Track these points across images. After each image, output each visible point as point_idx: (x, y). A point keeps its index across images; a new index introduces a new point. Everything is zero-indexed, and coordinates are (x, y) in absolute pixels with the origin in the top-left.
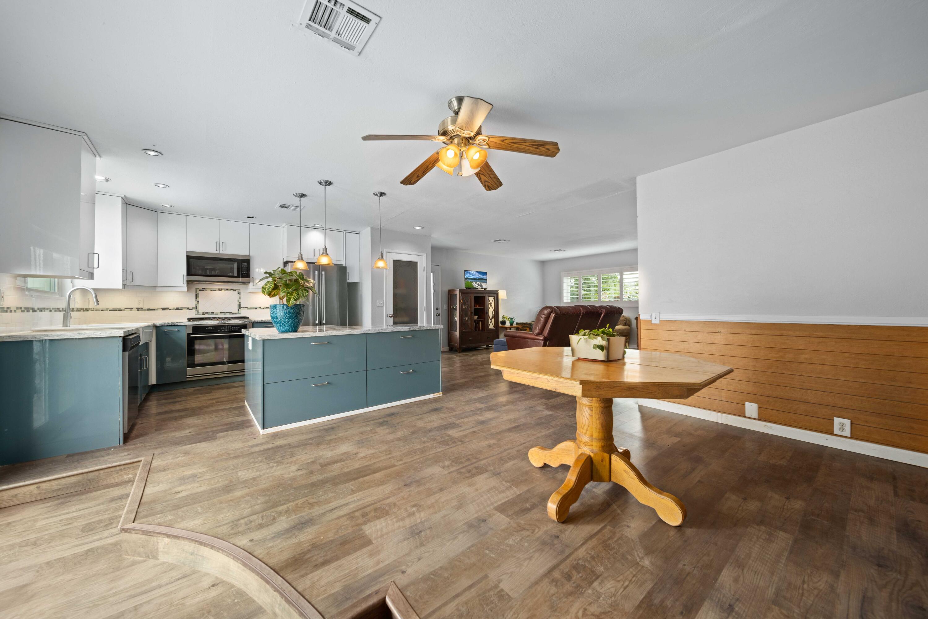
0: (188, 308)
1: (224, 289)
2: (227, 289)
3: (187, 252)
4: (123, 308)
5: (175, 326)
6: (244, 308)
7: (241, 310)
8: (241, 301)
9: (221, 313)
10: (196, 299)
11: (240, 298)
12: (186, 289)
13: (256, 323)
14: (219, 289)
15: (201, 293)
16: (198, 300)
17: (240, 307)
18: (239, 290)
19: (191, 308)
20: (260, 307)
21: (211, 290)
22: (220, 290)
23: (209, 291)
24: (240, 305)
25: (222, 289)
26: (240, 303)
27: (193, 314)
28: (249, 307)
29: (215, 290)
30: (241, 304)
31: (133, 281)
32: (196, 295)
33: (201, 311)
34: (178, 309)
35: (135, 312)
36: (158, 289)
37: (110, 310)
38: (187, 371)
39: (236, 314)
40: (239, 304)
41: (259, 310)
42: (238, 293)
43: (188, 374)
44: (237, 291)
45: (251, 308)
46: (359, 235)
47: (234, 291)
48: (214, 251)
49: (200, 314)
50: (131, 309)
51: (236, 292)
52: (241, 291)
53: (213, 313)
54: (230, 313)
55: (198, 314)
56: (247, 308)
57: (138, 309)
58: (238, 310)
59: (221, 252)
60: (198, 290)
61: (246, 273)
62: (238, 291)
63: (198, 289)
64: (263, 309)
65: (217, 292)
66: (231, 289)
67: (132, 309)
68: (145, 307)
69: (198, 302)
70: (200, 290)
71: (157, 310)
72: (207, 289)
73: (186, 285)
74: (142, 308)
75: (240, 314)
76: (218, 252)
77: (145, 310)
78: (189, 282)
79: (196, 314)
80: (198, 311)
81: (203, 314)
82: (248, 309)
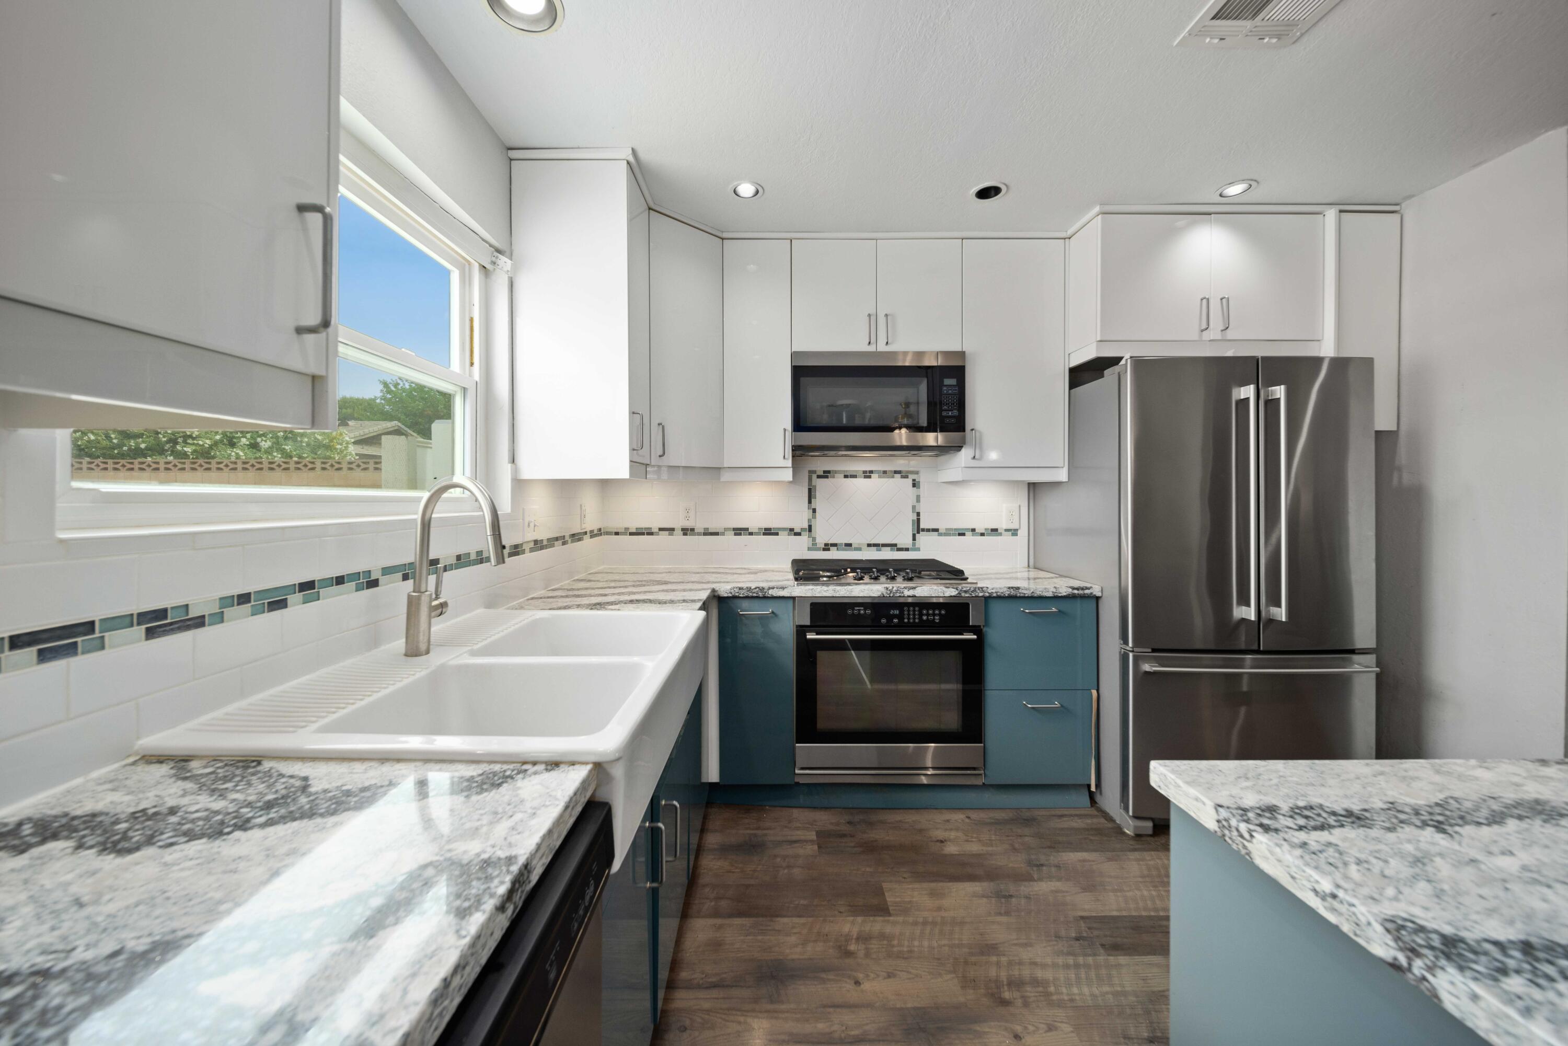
0: (792, 530)
1: (878, 472)
2: (885, 472)
3: (794, 355)
4: (655, 527)
5: (765, 597)
6: (928, 530)
7: (922, 538)
8: (922, 508)
9: (869, 545)
10: (810, 502)
11: (918, 499)
12: (788, 475)
13: (1000, 598)
14: (865, 472)
15: (820, 484)
16: (813, 506)
17: (918, 529)
18: (917, 473)
19: (799, 531)
20: (973, 530)
21: (846, 477)
22: (868, 475)
23: (840, 480)
24: (918, 520)
25: (871, 472)
26: (918, 514)
27: (801, 549)
28: (942, 527)
29: (854, 476)
30: (921, 517)
31: (664, 453)
32: (810, 490)
33: (821, 541)
34: (768, 532)
35: (678, 537)
36: (726, 477)
37: (631, 534)
38: (797, 751)
39: (907, 550)
40: (915, 518)
41: (969, 537)
42: (915, 484)
43: (798, 764)
44: (912, 477)
45: (949, 533)
46: (1396, 217)
47: (903, 477)
48: (863, 347)
49: (818, 549)
50: (671, 530)
51: (909, 482)
52: (922, 479)
53: (850, 545)
54: (893, 546)
55: (813, 547)
56: (936, 530)
57: (686, 531)
58: (914, 539)
59: (882, 347)
60: (814, 476)
61: (956, 413)
62: (914, 477)
63: (814, 472)
64: (982, 534)
65: (860, 482)
66: (896, 472)
67: (673, 529)
68: (699, 527)
69: (814, 511)
70: (819, 477)
71: (723, 534)
72: (836, 472)
73: (789, 463)
74: (692, 530)
75: (918, 549)
76: (872, 348)
77: (699, 534)
78: (799, 452)
79: (809, 549)
80: (814, 539)
81: (827, 547)
82: (940, 535)
